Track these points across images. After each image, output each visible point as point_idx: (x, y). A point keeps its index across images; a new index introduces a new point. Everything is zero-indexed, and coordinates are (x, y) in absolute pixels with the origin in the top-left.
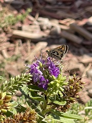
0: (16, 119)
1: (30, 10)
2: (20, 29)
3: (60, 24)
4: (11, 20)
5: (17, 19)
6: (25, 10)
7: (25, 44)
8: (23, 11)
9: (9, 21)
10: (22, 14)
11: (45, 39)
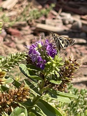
0: (10, 94)
1: (53, 5)
2: (44, 22)
3: (82, 19)
4: (35, 14)
5: (41, 13)
6: (50, 5)
7: (47, 37)
8: (47, 6)
9: (33, 15)
10: (46, 8)
11: (67, 32)
